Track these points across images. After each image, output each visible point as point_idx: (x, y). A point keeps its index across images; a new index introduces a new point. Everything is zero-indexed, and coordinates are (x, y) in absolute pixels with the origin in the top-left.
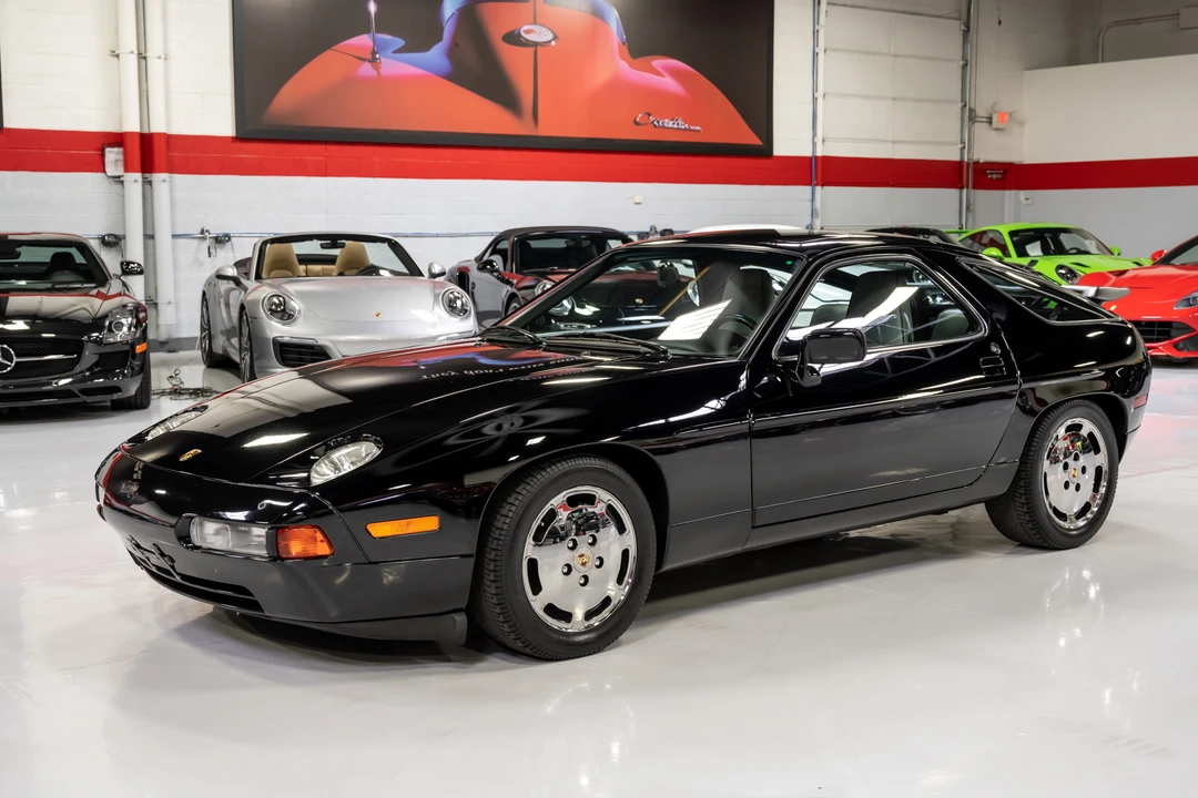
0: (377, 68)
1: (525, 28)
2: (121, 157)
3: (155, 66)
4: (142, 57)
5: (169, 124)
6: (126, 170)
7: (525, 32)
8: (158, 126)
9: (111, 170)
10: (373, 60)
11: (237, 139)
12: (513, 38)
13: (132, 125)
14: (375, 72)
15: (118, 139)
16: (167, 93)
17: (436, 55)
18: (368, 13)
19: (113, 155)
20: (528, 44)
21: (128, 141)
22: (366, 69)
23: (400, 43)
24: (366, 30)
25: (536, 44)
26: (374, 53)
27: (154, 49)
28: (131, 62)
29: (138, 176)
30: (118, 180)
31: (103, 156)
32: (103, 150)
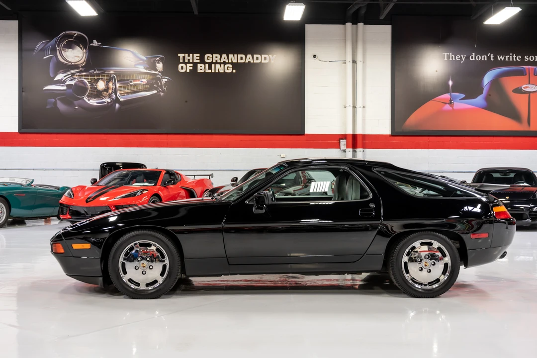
0: (452, 107)
1: (524, 86)
2: (346, 143)
3: (359, 111)
4: (354, 107)
5: (364, 128)
6: (347, 148)
7: (524, 88)
8: (359, 131)
9: (343, 147)
10: (451, 103)
11: (392, 135)
12: (519, 91)
13: (350, 131)
14: (451, 108)
15: (344, 137)
16: (364, 119)
17: (480, 100)
18: (449, 85)
19: (343, 143)
20: (526, 92)
21: (348, 137)
22: (447, 107)
23: (463, 96)
24: (448, 92)
25: (530, 92)
26: (451, 100)
27: (359, 104)
28: (350, 109)
29: (351, 150)
30: (344, 151)
31: (340, 143)
32: (339, 141)
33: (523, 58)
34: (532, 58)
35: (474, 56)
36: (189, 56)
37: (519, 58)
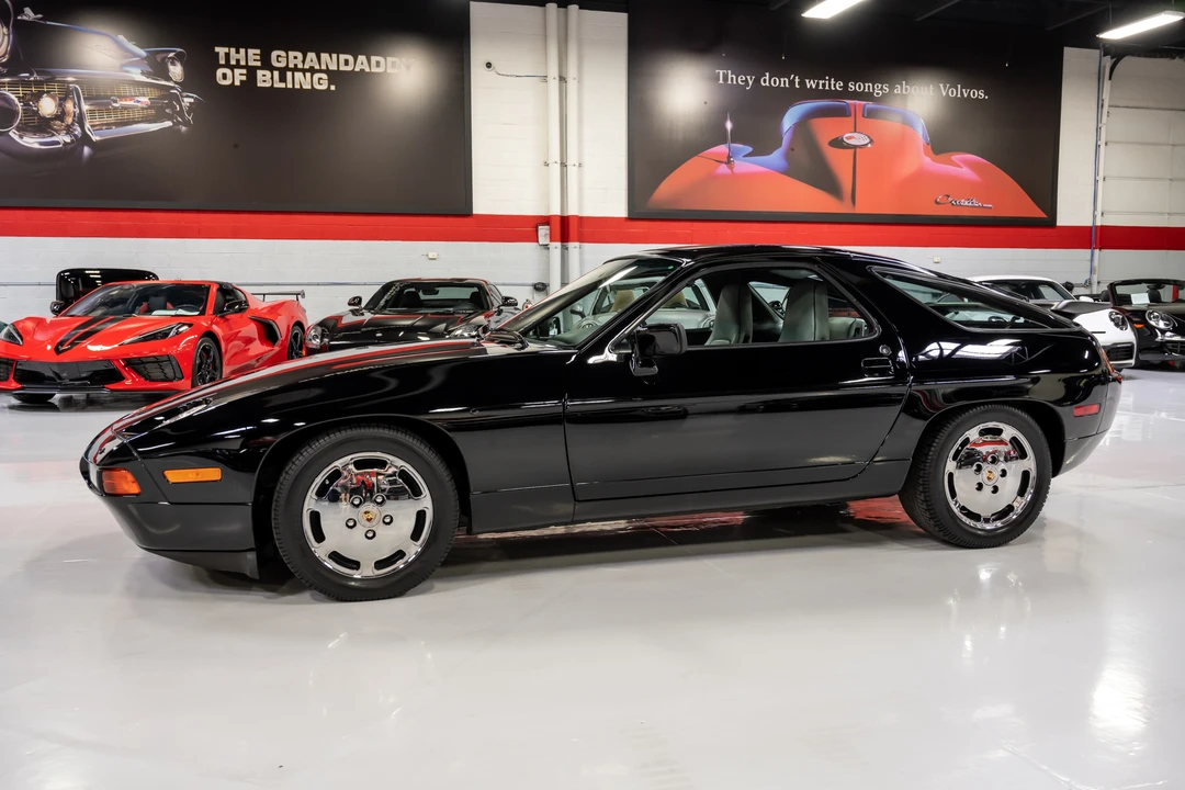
0: (731, 168)
1: (847, 135)
2: (548, 232)
3: (572, 171)
4: (563, 165)
5: (580, 206)
6: (551, 241)
7: (847, 138)
8: (572, 211)
9: (543, 239)
10: (728, 162)
11: (630, 219)
12: (838, 143)
13: (556, 211)
14: (728, 171)
15: (546, 220)
16: (580, 189)
17: (776, 157)
18: (726, 130)
19: (543, 231)
20: (849, 147)
21: (553, 222)
22: (723, 169)
23: (750, 149)
24: (723, 141)
25: (855, 147)
26: (729, 157)
27: (572, 159)
28: (556, 169)
29: (558, 244)
30: (546, 247)
31: (537, 231)
32: (537, 228)
33: (846, 86)
34: (860, 88)
35: (767, 78)
36: (238, 52)
37: (839, 86)
